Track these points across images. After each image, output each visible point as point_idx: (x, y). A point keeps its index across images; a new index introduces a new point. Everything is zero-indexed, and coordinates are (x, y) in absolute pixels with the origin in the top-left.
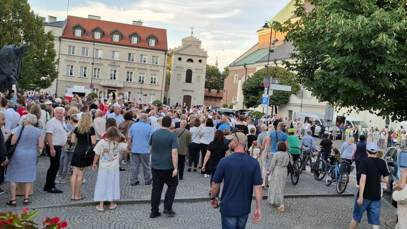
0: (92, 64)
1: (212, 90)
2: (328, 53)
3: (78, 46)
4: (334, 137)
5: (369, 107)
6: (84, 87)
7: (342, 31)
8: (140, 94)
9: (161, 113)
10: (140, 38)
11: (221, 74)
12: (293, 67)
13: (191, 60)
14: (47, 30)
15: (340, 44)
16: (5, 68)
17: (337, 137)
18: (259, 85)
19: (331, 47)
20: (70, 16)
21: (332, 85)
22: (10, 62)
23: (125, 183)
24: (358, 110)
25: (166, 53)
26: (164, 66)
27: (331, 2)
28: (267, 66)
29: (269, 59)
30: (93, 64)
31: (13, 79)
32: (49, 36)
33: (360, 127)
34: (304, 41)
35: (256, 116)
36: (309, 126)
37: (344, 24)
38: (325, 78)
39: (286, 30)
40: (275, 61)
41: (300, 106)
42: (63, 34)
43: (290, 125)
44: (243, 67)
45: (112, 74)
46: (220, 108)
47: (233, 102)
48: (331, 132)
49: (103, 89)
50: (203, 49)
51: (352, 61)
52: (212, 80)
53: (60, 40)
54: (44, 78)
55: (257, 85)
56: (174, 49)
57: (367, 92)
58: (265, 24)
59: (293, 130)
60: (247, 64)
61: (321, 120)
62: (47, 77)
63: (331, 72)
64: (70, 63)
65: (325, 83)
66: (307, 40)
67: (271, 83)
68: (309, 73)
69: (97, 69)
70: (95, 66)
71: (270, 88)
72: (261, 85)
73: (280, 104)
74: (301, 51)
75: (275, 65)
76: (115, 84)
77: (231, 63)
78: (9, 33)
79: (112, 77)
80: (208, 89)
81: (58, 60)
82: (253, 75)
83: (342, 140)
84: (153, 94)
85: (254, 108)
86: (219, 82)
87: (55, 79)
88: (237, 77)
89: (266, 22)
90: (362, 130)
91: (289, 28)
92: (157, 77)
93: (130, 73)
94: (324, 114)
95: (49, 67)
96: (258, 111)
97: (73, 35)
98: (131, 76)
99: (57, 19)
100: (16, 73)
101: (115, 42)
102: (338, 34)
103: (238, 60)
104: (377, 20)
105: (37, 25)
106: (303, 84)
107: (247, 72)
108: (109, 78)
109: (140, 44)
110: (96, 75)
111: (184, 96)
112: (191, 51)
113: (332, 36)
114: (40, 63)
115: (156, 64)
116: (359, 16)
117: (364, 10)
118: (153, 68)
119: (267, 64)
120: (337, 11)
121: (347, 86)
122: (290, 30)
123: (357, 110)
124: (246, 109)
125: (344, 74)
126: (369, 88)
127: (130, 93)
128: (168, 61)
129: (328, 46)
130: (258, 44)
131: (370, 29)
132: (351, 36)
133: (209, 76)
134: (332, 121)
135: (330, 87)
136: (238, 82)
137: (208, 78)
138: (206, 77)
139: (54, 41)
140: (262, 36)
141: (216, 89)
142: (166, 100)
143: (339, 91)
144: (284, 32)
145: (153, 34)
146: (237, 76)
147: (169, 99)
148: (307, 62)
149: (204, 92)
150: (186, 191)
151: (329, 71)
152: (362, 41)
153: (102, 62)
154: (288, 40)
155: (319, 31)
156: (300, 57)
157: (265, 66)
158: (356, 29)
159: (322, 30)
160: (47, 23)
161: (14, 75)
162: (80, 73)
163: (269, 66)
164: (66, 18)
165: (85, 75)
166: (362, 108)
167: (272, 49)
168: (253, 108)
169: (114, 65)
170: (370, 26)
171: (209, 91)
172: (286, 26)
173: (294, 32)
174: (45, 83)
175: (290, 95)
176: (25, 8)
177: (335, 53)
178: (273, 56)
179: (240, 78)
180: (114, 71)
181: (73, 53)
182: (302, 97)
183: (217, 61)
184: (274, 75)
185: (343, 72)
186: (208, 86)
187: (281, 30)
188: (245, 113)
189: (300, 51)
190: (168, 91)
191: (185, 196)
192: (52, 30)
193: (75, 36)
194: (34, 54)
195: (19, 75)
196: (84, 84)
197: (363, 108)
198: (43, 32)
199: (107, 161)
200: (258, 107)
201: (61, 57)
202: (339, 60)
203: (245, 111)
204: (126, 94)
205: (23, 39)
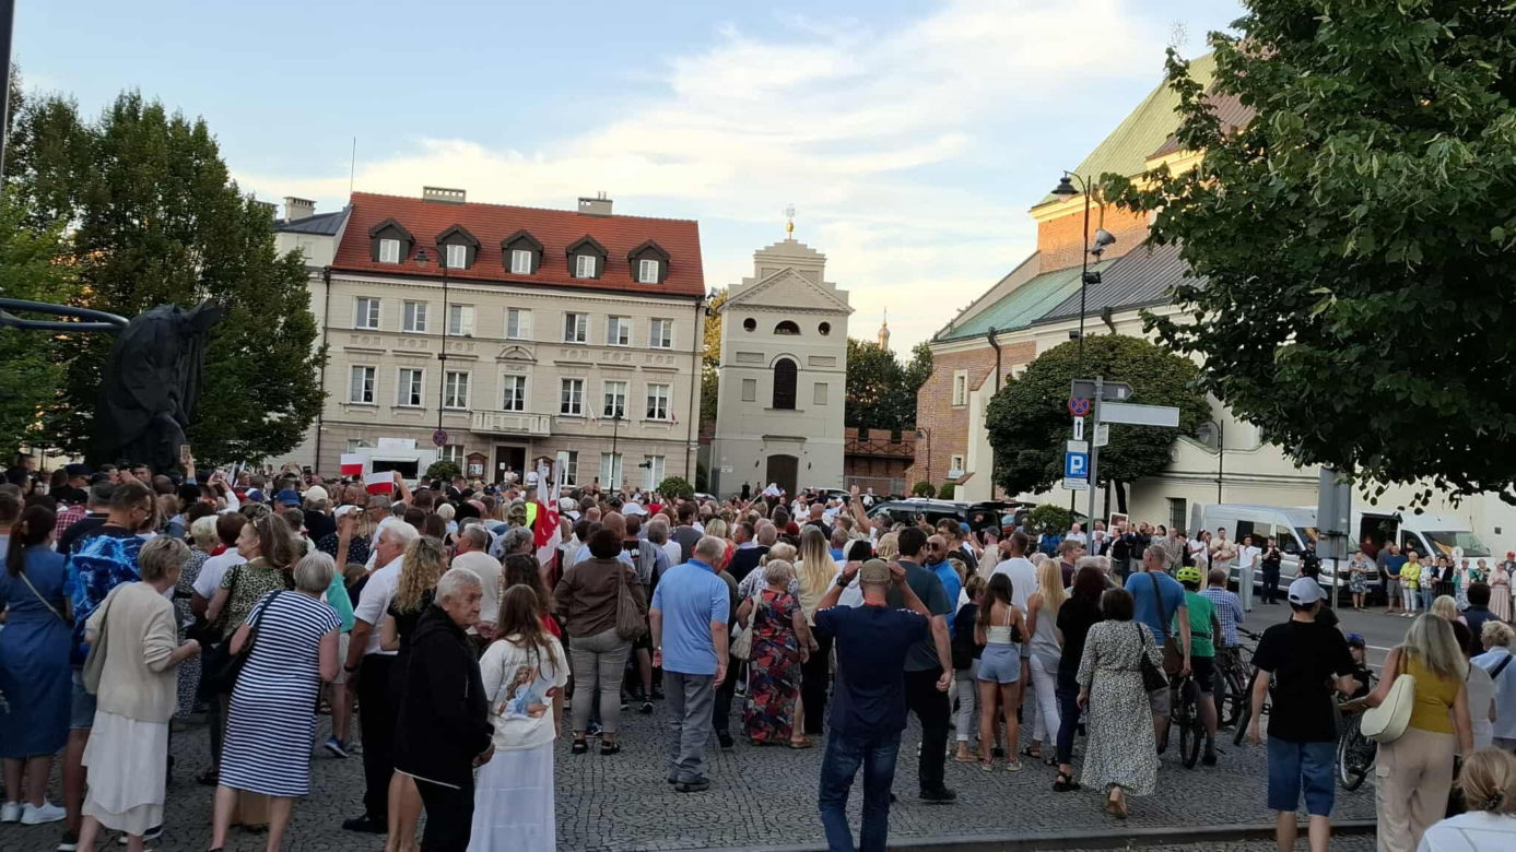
0: (440, 358)
1: (873, 433)
2: (1321, 282)
3: (392, 298)
4: (1355, 598)
5: (1499, 481)
6: (412, 442)
7: (1374, 196)
8: (611, 457)
9: (692, 524)
10: (605, 258)
11: (904, 370)
12: (1187, 339)
13: (789, 328)
14: (283, 245)
15: (1369, 249)
16: (142, 387)
17: (1367, 594)
18: (1050, 405)
19: (1332, 256)
20: (359, 193)
21: (1349, 402)
22: (158, 365)
23: (574, 792)
24: (1456, 492)
25: (698, 307)
26: (694, 354)
27: (1321, 93)
28: (1076, 337)
29: (1083, 309)
30: (442, 357)
31: (172, 424)
32: (290, 269)
33: (1456, 554)
34: (1223, 238)
35: (1045, 525)
36: (1255, 557)
37: (1380, 172)
38: (1316, 377)
39: (1151, 203)
40: (1107, 314)
41: (1216, 481)
42: (336, 260)
43: (1181, 555)
44: (984, 343)
45: (511, 391)
46: (904, 498)
47: (954, 473)
48: (1346, 576)
49: (479, 448)
50: (834, 284)
51: (1420, 308)
52: (870, 394)
53: (327, 281)
54: (274, 416)
55: (1042, 407)
56: (727, 287)
57: (1487, 423)
58: (1063, 180)
59: (1190, 575)
60: (1002, 332)
61: (1301, 531)
62: (286, 411)
63: (1340, 352)
64: (364, 357)
65: (1319, 395)
66: (1235, 236)
67: (1098, 398)
68: (1252, 359)
69: (457, 375)
70: (450, 365)
71: (1096, 419)
72: (1059, 407)
73: (1135, 475)
74: (1216, 279)
75: (1108, 328)
76: (520, 427)
77: (939, 329)
78: (156, 263)
79: (511, 402)
80: (857, 430)
81: (323, 350)
82: (1025, 369)
83: (1390, 608)
84: (657, 457)
85: (1036, 493)
86: (899, 399)
87: (314, 419)
88: (966, 379)
89: (1066, 173)
90: (1465, 564)
91: (1165, 194)
92: (668, 394)
93: (572, 383)
94: (1316, 508)
95: (292, 376)
96: (1053, 505)
97: (373, 260)
98: (577, 396)
99: (315, 205)
100: (181, 403)
101: (517, 276)
102: (1360, 211)
103: (966, 318)
104: (1509, 152)
105: (249, 230)
106: (1232, 401)
107: (1002, 360)
108: (500, 406)
109: (607, 279)
110: (453, 398)
111: (769, 458)
112: (790, 294)
113: (1336, 216)
114: (261, 363)
115: (664, 345)
116: (1433, 137)
117: (1452, 115)
118: (653, 363)
119: (1079, 326)
120: (1348, 122)
121: (1407, 402)
122: (1167, 202)
123: (1451, 491)
124: (1006, 498)
125: (1390, 356)
126: (1495, 405)
127: (573, 455)
128: (706, 332)
129: (1323, 254)
130: (1035, 255)
131: (1483, 186)
132: (1411, 212)
133: (858, 380)
134: (1347, 537)
135: (1339, 409)
136: (969, 397)
137: (857, 389)
138: (847, 386)
139: (309, 284)
140: (1050, 225)
141: (885, 428)
142: (706, 476)
143: (1375, 424)
144: (1145, 212)
145: (651, 241)
146: (963, 378)
147: (716, 473)
148: (1240, 317)
149: (843, 442)
150: (799, 819)
151: (1331, 349)
152: (1454, 231)
153: (476, 349)
154: (1162, 241)
155: (1281, 197)
156: (1214, 300)
157: (1071, 337)
158: (1429, 185)
159: (1293, 198)
160: (282, 221)
161: (174, 412)
162: (400, 392)
163: (1084, 335)
164: (345, 201)
165: (416, 400)
166: (1471, 486)
167: (1092, 270)
168: (1033, 493)
169: (516, 359)
170: (1482, 174)
171: (860, 435)
172: (1152, 188)
173: (1184, 210)
174: (279, 434)
175: (1174, 439)
176: (206, 173)
177: (1347, 280)
178: (1097, 297)
179: (977, 385)
180: (515, 380)
181: (374, 323)
182: (1221, 446)
183: (885, 325)
184: (1108, 369)
185: (1388, 349)
186: (858, 417)
187: (1135, 206)
188: (1003, 515)
189: (1212, 276)
190: (712, 442)
191: (800, 840)
192: (300, 246)
193: (378, 261)
194: (242, 335)
195: (189, 409)
196: (413, 432)
197: (1474, 484)
198: (270, 253)
199: (524, 717)
200: (1049, 488)
201: (333, 338)
202: (1367, 307)
203: (1002, 505)
204: (563, 457)
205: (202, 283)
